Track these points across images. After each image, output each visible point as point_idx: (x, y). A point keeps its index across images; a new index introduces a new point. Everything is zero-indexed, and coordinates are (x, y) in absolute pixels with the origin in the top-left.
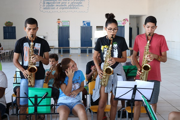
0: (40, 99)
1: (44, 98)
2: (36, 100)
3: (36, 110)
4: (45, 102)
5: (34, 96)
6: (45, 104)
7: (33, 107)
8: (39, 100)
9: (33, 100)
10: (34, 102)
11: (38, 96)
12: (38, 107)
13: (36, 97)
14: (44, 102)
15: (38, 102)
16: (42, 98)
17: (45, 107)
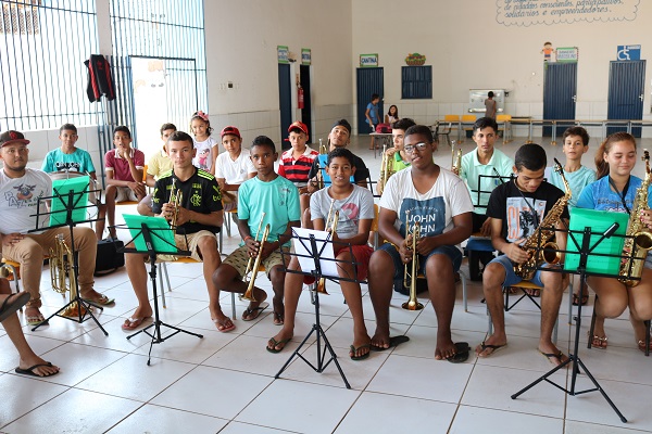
0: (598, 237)
1: (608, 236)
2: (586, 240)
3: (583, 262)
4: (610, 245)
5: (582, 228)
6: (608, 251)
7: (578, 256)
8: (594, 239)
9: (580, 238)
10: (580, 243)
11: (593, 230)
12: (590, 258)
13: (587, 233)
14: (607, 246)
15: (591, 244)
16: (601, 236)
17: (607, 259)
